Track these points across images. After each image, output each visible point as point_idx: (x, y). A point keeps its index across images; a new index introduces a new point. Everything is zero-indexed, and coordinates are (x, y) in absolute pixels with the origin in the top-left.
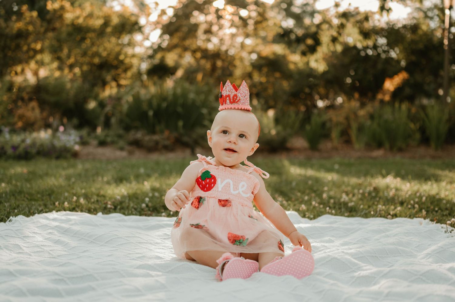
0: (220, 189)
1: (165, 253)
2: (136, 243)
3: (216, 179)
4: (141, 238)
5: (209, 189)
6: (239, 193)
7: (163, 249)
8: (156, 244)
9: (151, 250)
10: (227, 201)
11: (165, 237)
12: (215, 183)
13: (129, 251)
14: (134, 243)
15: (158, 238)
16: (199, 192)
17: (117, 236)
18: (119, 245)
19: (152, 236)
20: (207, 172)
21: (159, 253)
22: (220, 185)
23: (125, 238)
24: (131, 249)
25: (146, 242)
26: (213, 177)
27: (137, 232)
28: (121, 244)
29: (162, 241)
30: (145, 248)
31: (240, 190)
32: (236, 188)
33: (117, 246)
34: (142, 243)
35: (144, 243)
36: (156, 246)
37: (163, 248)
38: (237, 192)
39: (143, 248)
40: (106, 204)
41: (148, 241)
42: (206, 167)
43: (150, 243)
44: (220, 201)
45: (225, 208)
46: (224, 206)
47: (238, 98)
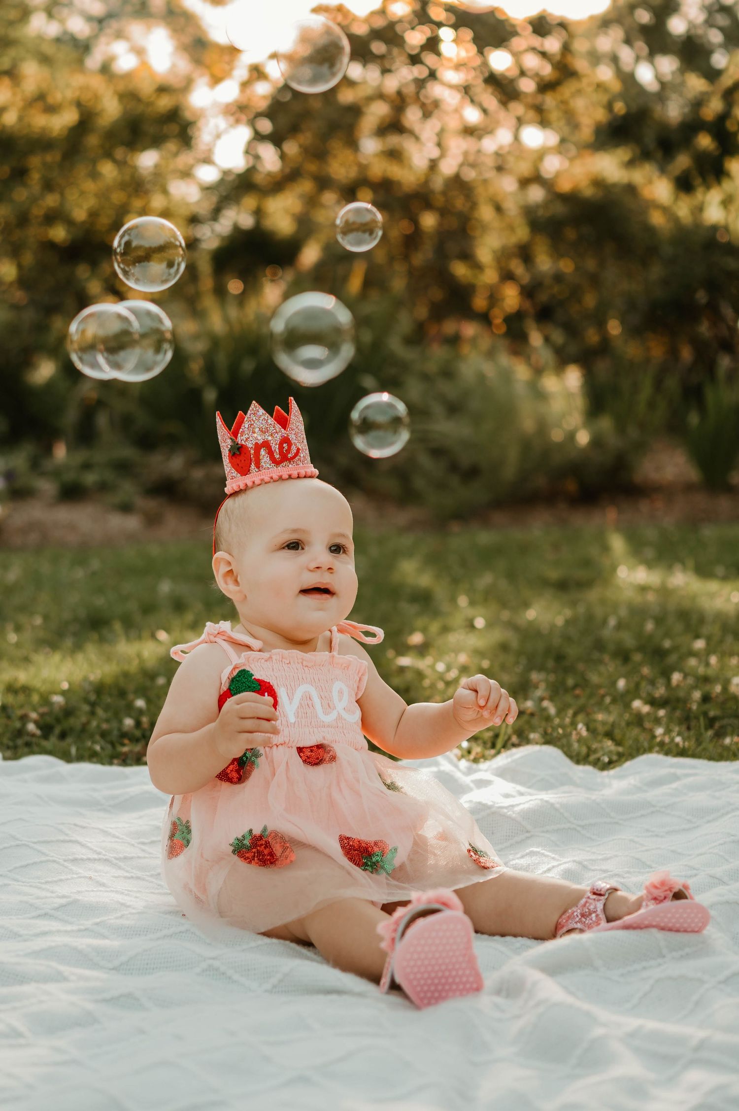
0: (292, 719)
1: (138, 895)
2: (65, 861)
3: (276, 690)
4: (82, 845)
6: (339, 717)
7: (138, 878)
8: (121, 864)
9: (103, 885)
10: (320, 747)
11: (154, 839)
13: (40, 888)
14: (58, 863)
15: (133, 842)
17: (17, 839)
18: (16, 868)
19: (118, 837)
21: (122, 893)
22: (288, 706)
23: (36, 846)
24: (47, 882)
25: (96, 856)
26: (267, 688)
27: (75, 825)
28: (22, 867)
29: (143, 851)
30: (85, 877)
31: (339, 707)
32: (328, 706)
33: (10, 871)
34: (82, 860)
35: (89, 859)
36: (120, 868)
37: (139, 874)
38: (334, 714)
39: (80, 877)
40: (24, 718)
41: (99, 853)
43: (106, 860)
44: (300, 750)
45: (320, 769)
46: (317, 764)
47: (294, 450)
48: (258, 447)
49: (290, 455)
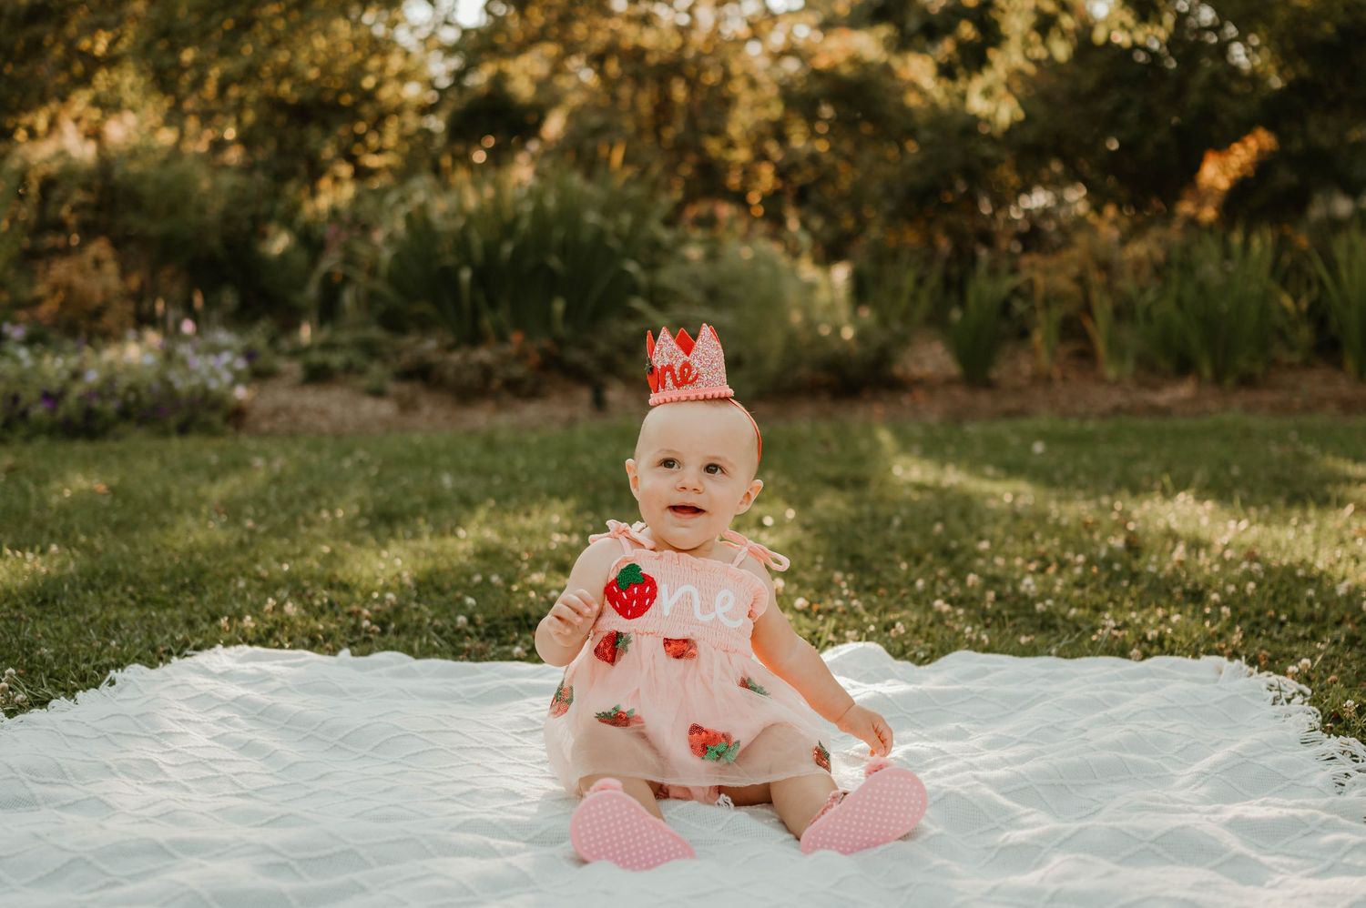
0: (667, 613)
1: (526, 779)
2: (452, 749)
3: (658, 585)
4: (463, 735)
5: (639, 611)
6: (717, 619)
7: (520, 764)
8: (502, 752)
9: (491, 770)
10: (685, 641)
11: (526, 729)
12: (653, 595)
13: (435, 773)
14: (446, 751)
15: (507, 731)
16: (614, 622)
17: (402, 730)
18: (407, 756)
19: (491, 727)
20: (633, 569)
21: (512, 778)
22: (666, 600)
23: (423, 736)
24: (440, 768)
25: (477, 745)
26: (649, 582)
27: (451, 716)
28: (413, 755)
29: (518, 741)
30: (474, 764)
31: (720, 610)
32: (708, 607)
33: (403, 758)
34: (466, 748)
35: (472, 748)
36: (502, 756)
37: (521, 761)
38: (712, 616)
39: (469, 764)
40: (357, 615)
41: (480, 743)
42: (630, 555)
43: (488, 748)
44: (667, 642)
45: (681, 662)
46: (678, 657)
47: (694, 372)
48: (665, 369)
49: (691, 378)
